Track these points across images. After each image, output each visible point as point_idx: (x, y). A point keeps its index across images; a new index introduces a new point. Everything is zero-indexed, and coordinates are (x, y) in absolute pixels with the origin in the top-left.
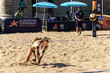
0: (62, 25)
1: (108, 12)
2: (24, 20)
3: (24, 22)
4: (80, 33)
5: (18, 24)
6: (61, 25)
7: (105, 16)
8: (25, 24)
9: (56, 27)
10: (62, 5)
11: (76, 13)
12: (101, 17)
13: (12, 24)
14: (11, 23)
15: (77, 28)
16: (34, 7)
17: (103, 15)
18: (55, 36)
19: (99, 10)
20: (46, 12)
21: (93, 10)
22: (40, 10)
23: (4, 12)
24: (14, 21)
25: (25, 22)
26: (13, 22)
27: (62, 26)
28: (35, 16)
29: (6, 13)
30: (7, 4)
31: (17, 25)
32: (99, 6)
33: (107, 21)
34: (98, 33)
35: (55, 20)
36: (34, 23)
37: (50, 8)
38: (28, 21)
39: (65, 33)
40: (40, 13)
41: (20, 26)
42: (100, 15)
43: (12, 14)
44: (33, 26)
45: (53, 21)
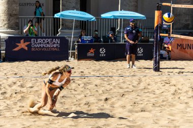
0: (102, 50)
1: (180, 29)
2: (39, 40)
3: (38, 44)
4: (133, 64)
5: (29, 46)
6: (101, 50)
7: (175, 36)
8: (40, 47)
9: (92, 53)
10: (103, 16)
11: (127, 31)
12: (169, 38)
13: (18, 46)
14: (17, 44)
15: (128, 56)
16: (57, 18)
17: (172, 35)
18: (90, 68)
19: (166, 26)
20: (76, 28)
21: (156, 25)
22: (67, 24)
23: (6, 26)
24: (22, 41)
25: (40, 44)
26: (20, 43)
27: (103, 51)
28: (58, 33)
29: (9, 27)
30: (11, 12)
31: (26, 48)
33: (178, 44)
34: (163, 64)
35: (91, 41)
36: (55, 46)
37: (83, 21)
38: (46, 41)
39: (107, 63)
40: (65, 29)
41: (33, 49)
42: (167, 35)
43: (19, 29)
44: (54, 49)
45: (87, 42)
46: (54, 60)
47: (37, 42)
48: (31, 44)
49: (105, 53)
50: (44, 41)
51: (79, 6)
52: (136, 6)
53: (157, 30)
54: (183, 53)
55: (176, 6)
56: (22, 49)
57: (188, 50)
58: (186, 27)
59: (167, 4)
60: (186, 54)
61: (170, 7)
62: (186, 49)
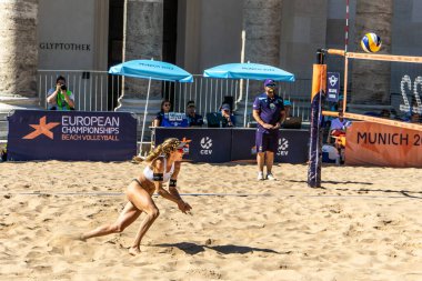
0: (206, 141)
1: (364, 103)
2: (76, 118)
3: (75, 126)
5: (57, 131)
6: (203, 141)
7: (352, 116)
8: (79, 132)
10: (208, 73)
12: (342, 120)
13: (34, 129)
14: (33, 126)
16: (116, 76)
17: (345, 115)
19: (334, 96)
20: (154, 95)
21: (314, 93)
22: (135, 88)
23: (11, 89)
24: (43, 120)
25: (80, 126)
26: (38, 123)
27: (206, 145)
28: (116, 104)
29: (20, 91)
30: (21, 61)
31: (51, 135)
32: (333, 80)
33: (359, 134)
34: (328, 173)
35: (183, 123)
36: (109, 131)
37: (167, 82)
38: (91, 122)
39: (215, 168)
40: (132, 97)
41: (64, 137)
42: (336, 114)
43: (36, 95)
44: (106, 138)
45: (176, 124)
46: (107, 161)
47: (73, 122)
48: (60, 126)
49: (210, 148)
50: (87, 121)
51: (160, 51)
52: (277, 55)
53: (316, 103)
54: (368, 152)
55: (355, 55)
56: (43, 136)
57: (380, 146)
58: (377, 98)
59: (338, 52)
60: (375, 154)
61: (343, 58)
62: (376, 144)
